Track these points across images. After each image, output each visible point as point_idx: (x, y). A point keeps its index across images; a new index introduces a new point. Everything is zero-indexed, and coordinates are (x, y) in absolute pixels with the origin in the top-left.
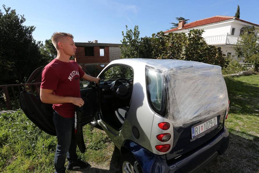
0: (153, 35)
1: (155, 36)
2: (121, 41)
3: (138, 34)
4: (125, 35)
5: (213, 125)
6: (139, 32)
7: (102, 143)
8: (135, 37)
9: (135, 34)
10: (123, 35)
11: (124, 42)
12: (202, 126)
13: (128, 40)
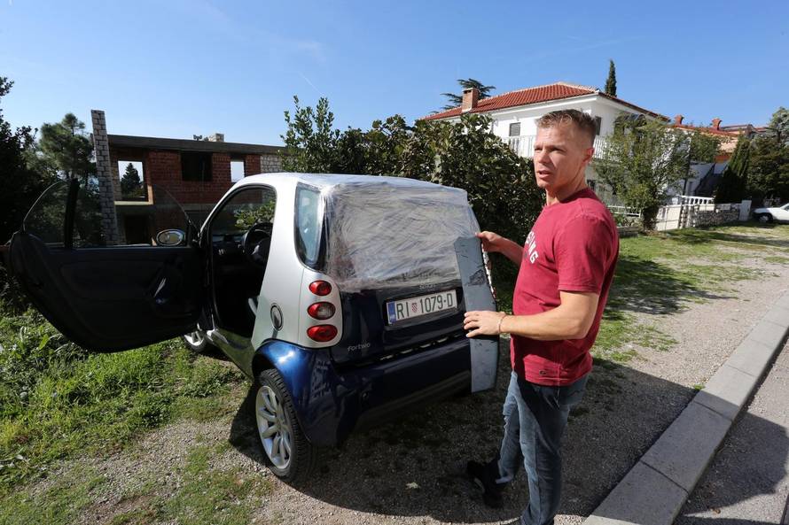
0: (376, 124)
1: (381, 126)
2: (282, 137)
3: (328, 121)
4: (293, 121)
5: (445, 307)
6: (331, 114)
7: (217, 383)
8: (319, 126)
9: (320, 120)
10: (288, 121)
11: (290, 141)
12: (415, 303)
13: (302, 134)
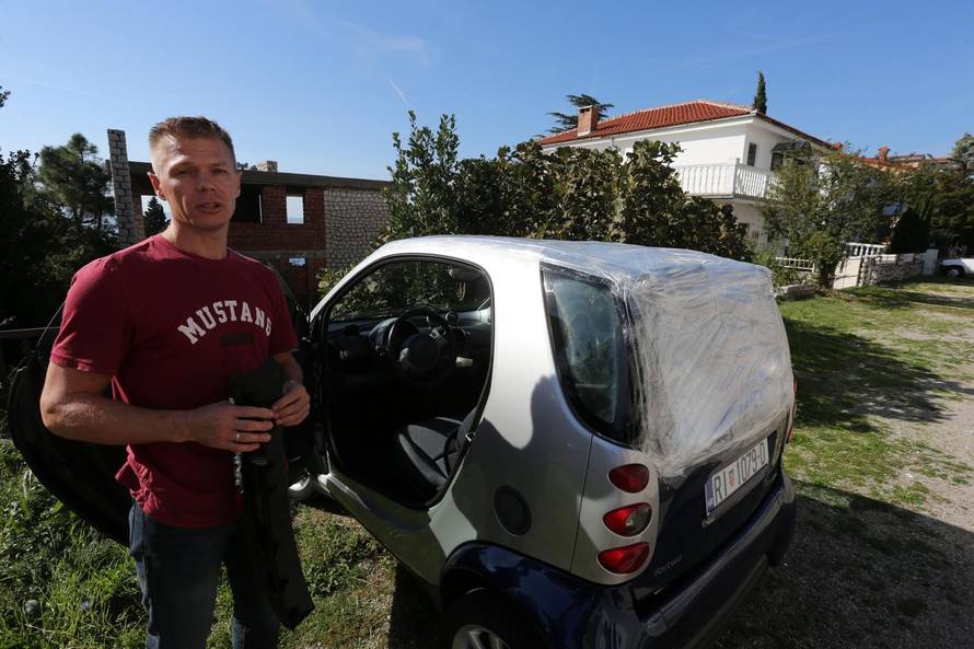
0: (503, 151)
1: (509, 154)
2: (389, 169)
3: (453, 148)
5: (760, 466)
6: (456, 138)
7: (343, 563)
8: (441, 155)
10: (398, 146)
11: (402, 173)
12: (731, 471)
